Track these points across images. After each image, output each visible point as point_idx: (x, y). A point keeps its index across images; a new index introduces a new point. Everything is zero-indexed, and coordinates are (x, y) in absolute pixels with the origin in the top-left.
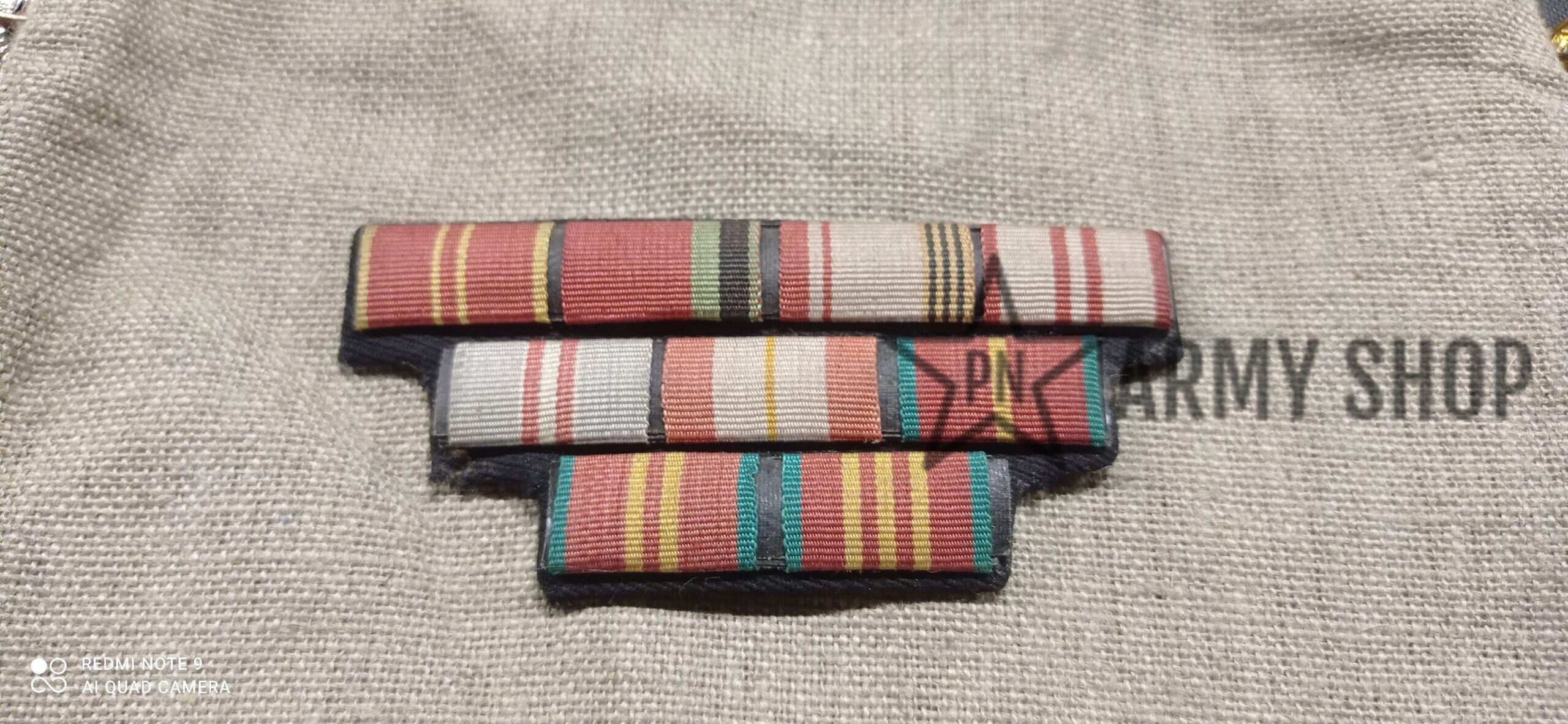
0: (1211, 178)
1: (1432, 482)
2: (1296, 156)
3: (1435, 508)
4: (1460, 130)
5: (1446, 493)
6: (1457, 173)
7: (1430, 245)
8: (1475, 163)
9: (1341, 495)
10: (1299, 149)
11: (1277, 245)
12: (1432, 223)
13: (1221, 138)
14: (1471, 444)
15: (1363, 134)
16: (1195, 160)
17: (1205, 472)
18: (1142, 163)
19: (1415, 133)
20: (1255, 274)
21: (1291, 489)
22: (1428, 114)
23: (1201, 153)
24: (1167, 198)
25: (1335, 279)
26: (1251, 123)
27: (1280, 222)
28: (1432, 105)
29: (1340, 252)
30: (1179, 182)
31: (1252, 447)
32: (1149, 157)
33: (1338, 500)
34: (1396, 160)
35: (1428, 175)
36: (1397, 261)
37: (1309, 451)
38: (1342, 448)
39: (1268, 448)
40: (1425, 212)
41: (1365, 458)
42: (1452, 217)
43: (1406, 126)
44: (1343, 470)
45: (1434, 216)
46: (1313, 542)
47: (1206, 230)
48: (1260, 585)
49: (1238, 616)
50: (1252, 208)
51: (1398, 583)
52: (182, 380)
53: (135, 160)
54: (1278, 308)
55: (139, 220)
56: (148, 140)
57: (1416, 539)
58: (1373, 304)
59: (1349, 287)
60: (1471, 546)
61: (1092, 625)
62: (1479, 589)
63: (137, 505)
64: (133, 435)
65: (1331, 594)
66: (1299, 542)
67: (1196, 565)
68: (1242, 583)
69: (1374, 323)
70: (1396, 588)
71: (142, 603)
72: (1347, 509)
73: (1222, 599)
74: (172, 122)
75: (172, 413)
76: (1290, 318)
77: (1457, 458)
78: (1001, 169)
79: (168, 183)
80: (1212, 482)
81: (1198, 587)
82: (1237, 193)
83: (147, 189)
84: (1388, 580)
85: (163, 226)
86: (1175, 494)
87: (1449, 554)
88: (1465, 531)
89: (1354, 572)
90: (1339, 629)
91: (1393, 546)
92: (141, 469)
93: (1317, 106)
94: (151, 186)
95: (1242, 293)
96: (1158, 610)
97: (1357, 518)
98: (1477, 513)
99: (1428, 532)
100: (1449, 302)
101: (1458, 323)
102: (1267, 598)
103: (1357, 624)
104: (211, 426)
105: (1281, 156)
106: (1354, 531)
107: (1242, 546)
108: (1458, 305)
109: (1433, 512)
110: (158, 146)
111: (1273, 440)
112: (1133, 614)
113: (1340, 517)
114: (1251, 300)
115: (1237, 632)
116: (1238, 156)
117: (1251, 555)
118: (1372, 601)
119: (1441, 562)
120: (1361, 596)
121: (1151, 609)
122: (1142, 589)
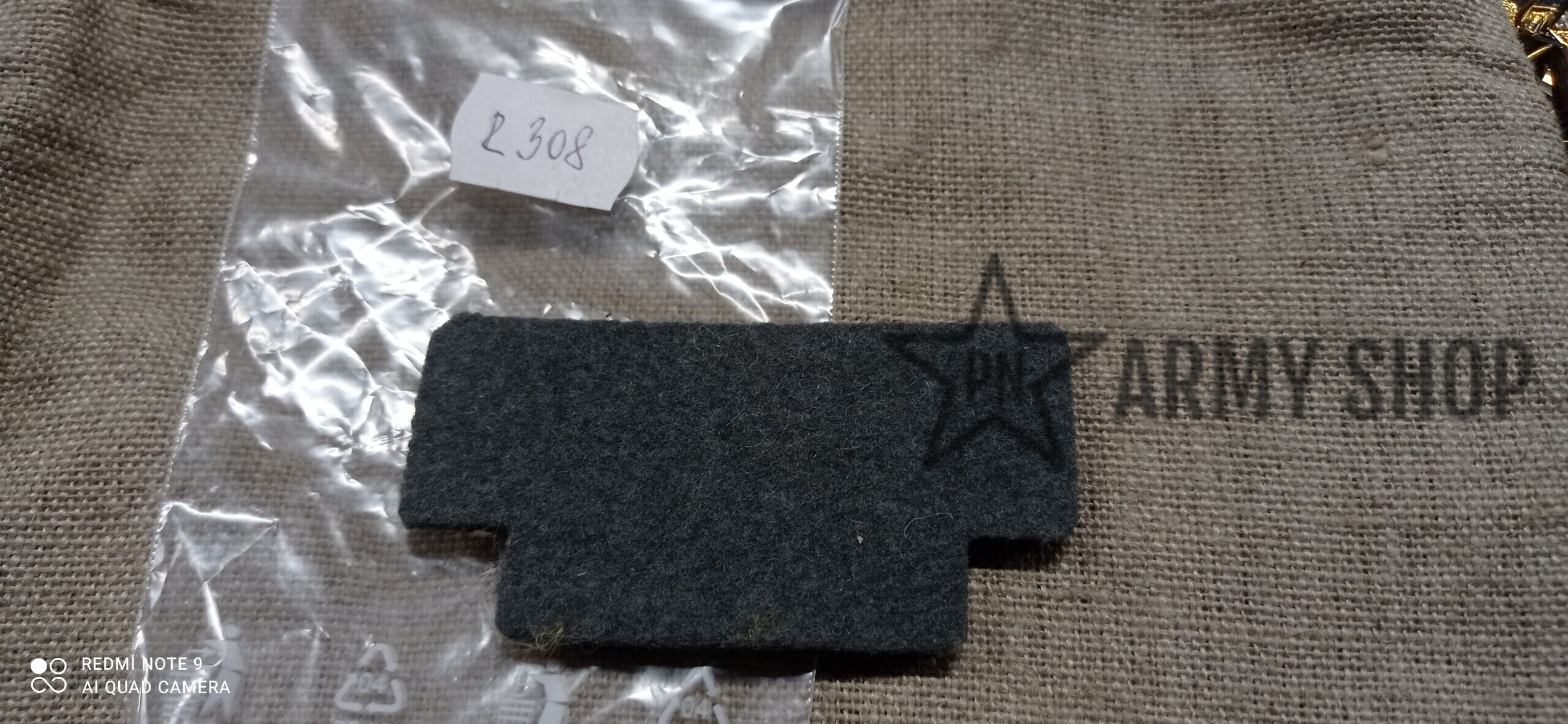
0: (1155, 172)
1: (1368, 484)
2: (1243, 147)
3: (1370, 511)
4: (1411, 118)
5: (1382, 496)
6: (1407, 162)
7: (1376, 238)
8: (1427, 152)
9: (1272, 497)
10: (1246, 139)
11: (1219, 239)
12: (1379, 215)
13: (1166, 131)
14: (1410, 444)
15: (1312, 123)
16: (1139, 154)
17: (1134, 474)
18: (1085, 158)
19: (1365, 121)
20: (1196, 268)
21: (1221, 490)
22: (1379, 102)
23: (1146, 147)
24: (1109, 193)
25: (1276, 273)
26: (1198, 113)
27: (1224, 215)
28: (1385, 92)
29: (1282, 245)
30: (1121, 176)
31: (1183, 447)
32: (1092, 152)
33: (1269, 502)
34: (1345, 150)
35: (1378, 165)
36: (1341, 254)
37: (1242, 451)
38: (1276, 448)
39: (1200, 448)
40: (1373, 204)
41: (1299, 458)
42: (1399, 208)
43: (1356, 114)
44: (1276, 471)
45: (1381, 207)
46: (1242, 545)
47: (1149, 224)
48: (1187, 589)
49: (1163, 620)
50: (1196, 201)
51: (1328, 588)
52: (133, 395)
53: (90, 181)
54: (1218, 302)
55: (97, 238)
56: (102, 160)
57: (1348, 542)
58: (1315, 300)
59: (1291, 281)
60: (1406, 549)
61: (1016, 629)
62: (1413, 593)
63: (94, 517)
64: (87, 450)
65: (1258, 598)
66: (1227, 544)
67: (1121, 569)
68: (1167, 586)
69: (1314, 318)
70: (1326, 592)
71: (99, 611)
72: (1278, 511)
73: (1146, 602)
74: (125, 141)
75: (123, 428)
76: (1229, 313)
77: (1395, 458)
78: (940, 171)
79: (124, 201)
80: (1141, 484)
81: (1123, 591)
82: (1181, 186)
83: (104, 208)
84: (1318, 583)
85: (119, 243)
86: (1104, 496)
87: (1383, 557)
88: (1400, 535)
89: (1283, 576)
90: (1266, 633)
91: (1325, 549)
92: (97, 483)
93: (1265, 95)
94: (108, 204)
95: (1181, 287)
96: (1083, 614)
97: (1287, 521)
98: (1414, 516)
99: (1361, 535)
100: (1393, 297)
101: (1402, 319)
102: (1193, 601)
103: (1285, 628)
104: (161, 440)
105: (1228, 147)
106: (1284, 533)
107: (1168, 549)
108: (1403, 300)
109: (1367, 514)
110: (112, 166)
111: (1206, 439)
112: (1058, 618)
113: (1270, 519)
114: (1190, 294)
115: (1161, 636)
116: (1184, 149)
117: (1177, 558)
118: (1300, 605)
119: (1374, 566)
120: (1289, 600)
121: (1076, 613)
122: (1067, 593)
